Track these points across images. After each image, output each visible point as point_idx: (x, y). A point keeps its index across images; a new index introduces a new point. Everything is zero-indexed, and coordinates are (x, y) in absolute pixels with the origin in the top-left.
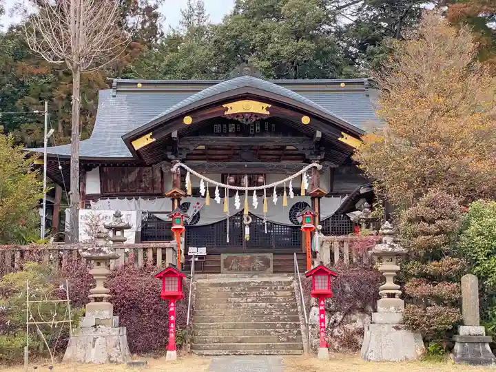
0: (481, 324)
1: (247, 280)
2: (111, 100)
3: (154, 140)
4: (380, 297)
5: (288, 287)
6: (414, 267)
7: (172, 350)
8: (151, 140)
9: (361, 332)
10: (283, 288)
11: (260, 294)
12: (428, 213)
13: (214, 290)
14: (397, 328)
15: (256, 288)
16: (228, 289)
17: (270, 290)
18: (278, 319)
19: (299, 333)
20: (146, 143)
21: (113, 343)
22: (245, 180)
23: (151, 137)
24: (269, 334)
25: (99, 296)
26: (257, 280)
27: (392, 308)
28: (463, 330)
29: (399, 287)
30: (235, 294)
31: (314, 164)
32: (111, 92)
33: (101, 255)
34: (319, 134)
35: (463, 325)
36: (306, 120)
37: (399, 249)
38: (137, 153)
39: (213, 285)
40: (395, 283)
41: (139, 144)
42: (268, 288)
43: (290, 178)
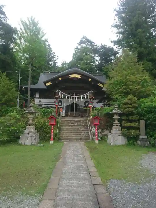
0: (146, 135)
2: (43, 76)
3: (52, 83)
4: (113, 126)
6: (125, 118)
7: (52, 140)
9: (107, 135)
10: (84, 122)
11: (78, 123)
12: (129, 102)
13: (66, 122)
14: (119, 135)
15: (77, 121)
16: (69, 122)
17: (81, 122)
18: (83, 130)
19: (89, 135)
20: (50, 84)
21: (34, 139)
22: (74, 95)
24: (80, 135)
25: (30, 124)
26: (77, 119)
27: (117, 129)
28: (141, 137)
29: (119, 123)
30: (71, 123)
31: (91, 91)
32: (43, 74)
33: (31, 112)
35: (140, 135)
36: (90, 80)
37: (120, 112)
38: (47, 86)
39: (65, 121)
40: (118, 122)
41: (48, 84)
43: (86, 94)
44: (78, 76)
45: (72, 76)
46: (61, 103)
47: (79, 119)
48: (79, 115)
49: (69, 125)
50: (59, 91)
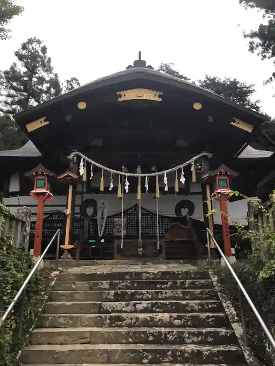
1: (137, 268)
3: (48, 123)
5: (202, 281)
8: (44, 124)
10: (193, 283)
11: (157, 293)
15: (152, 282)
16: (105, 284)
17: (174, 287)
20: (40, 126)
22: (139, 169)
23: (45, 121)
26: (154, 269)
30: (116, 294)
31: (204, 154)
34: (211, 119)
36: (197, 106)
41: (32, 127)
42: (170, 284)
43: (181, 166)
44: (149, 95)
45: (130, 95)
46: (92, 209)
47: (163, 268)
48: (160, 251)
49: (100, 310)
50: (79, 158)
